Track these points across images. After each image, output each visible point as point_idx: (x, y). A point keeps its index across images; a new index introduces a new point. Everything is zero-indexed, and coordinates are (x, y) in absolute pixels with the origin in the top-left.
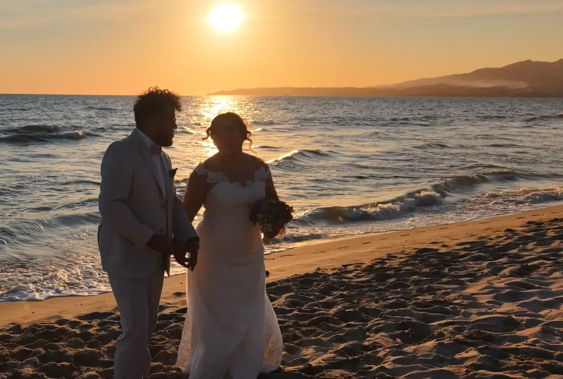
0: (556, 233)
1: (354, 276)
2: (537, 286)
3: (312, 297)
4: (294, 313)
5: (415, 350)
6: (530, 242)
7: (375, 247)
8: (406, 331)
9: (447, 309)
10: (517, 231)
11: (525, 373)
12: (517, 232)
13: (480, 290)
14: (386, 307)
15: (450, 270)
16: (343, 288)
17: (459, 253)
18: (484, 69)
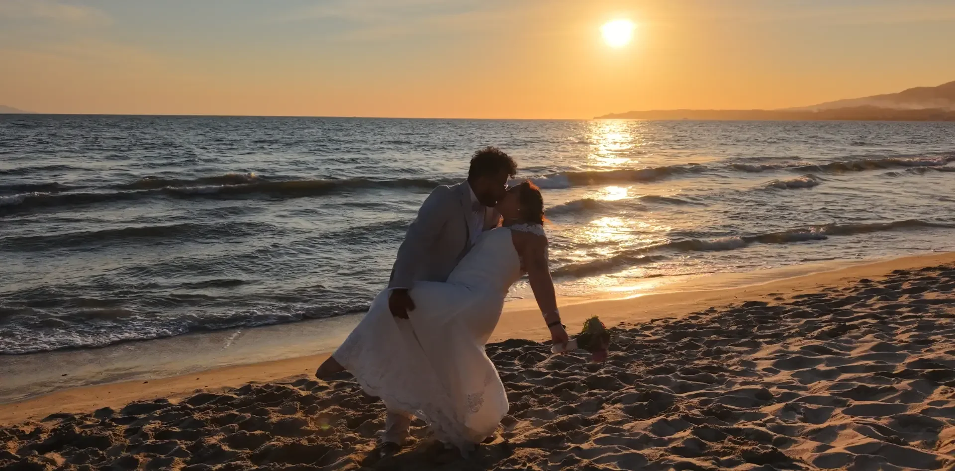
0: (913, 284)
1: (651, 333)
2: (835, 350)
3: (583, 358)
4: (547, 376)
5: (632, 427)
6: (875, 296)
7: (704, 299)
8: (644, 403)
9: (712, 376)
10: (871, 281)
11: (717, 460)
12: (872, 283)
13: (768, 355)
14: (649, 372)
15: (759, 329)
16: (624, 348)
17: (785, 308)
18: (916, 88)
